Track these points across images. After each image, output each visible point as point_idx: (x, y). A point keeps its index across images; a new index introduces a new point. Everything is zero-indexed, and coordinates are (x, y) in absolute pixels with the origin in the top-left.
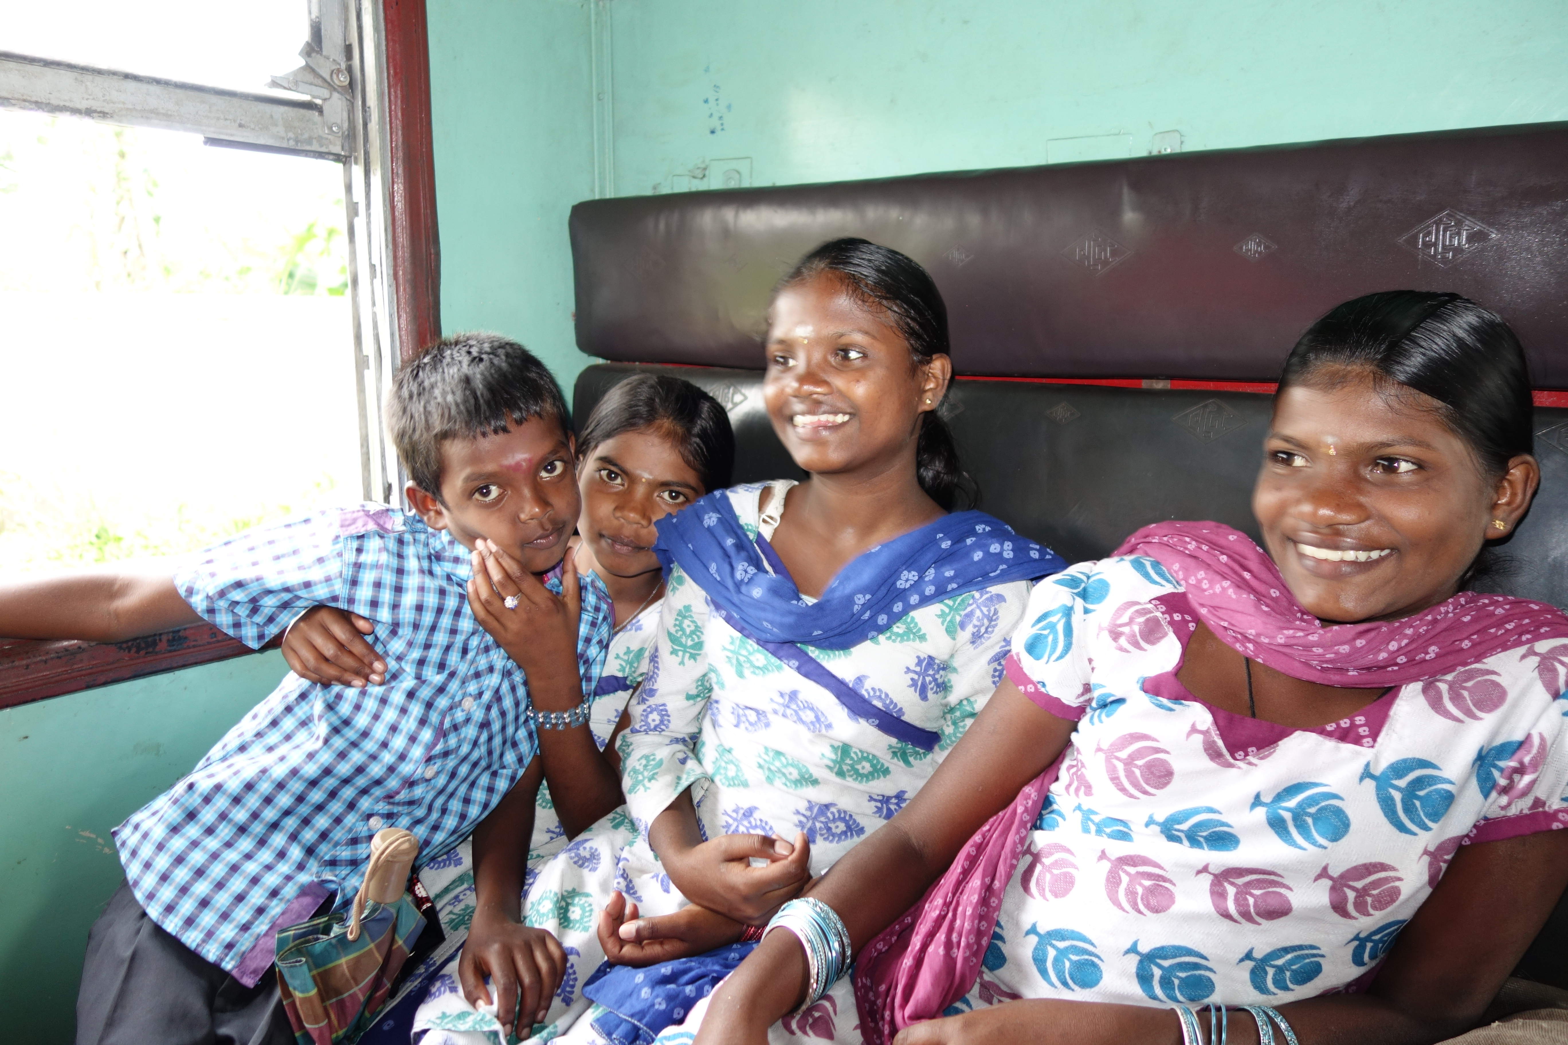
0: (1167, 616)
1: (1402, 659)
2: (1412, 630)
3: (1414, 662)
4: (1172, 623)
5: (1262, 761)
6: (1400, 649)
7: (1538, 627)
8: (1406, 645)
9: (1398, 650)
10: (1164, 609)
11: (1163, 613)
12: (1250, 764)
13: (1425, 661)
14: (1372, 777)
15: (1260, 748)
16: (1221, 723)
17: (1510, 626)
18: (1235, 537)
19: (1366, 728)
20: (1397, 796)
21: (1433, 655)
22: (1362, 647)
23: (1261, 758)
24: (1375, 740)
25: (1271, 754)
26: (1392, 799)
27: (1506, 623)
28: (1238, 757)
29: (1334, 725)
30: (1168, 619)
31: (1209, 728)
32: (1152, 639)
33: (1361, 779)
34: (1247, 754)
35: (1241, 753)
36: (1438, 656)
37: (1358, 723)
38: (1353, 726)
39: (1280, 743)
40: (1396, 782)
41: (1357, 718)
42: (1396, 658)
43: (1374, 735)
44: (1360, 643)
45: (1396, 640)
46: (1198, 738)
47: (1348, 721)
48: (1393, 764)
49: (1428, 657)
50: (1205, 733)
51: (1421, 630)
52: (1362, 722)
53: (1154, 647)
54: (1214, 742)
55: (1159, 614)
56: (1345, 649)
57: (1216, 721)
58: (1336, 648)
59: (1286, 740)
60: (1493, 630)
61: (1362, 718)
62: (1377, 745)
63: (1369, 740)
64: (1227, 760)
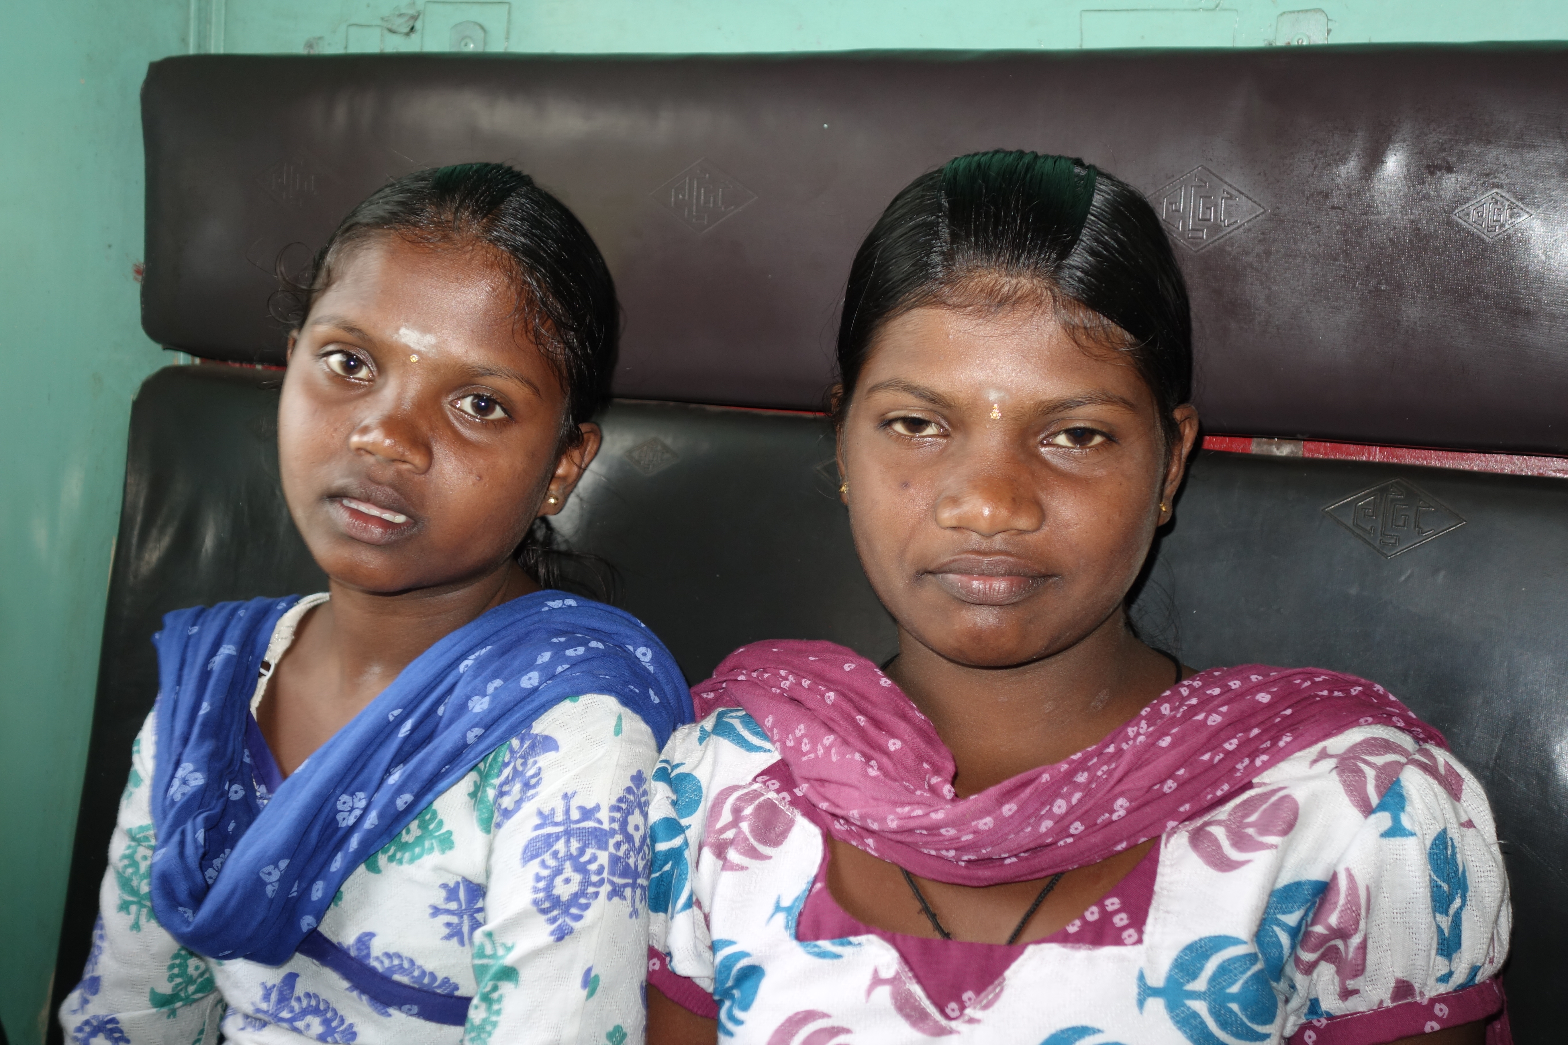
0: (785, 794)
1: (1077, 827)
2: (1086, 774)
3: (1097, 827)
4: (795, 802)
5: (989, 1012)
6: (1071, 809)
7: (1275, 740)
8: (1080, 801)
9: (1067, 813)
10: (777, 785)
11: (778, 791)
12: (971, 1021)
13: (1111, 822)
14: (1155, 992)
15: (979, 991)
16: (913, 959)
17: (1231, 745)
18: (853, 666)
19: (1124, 915)
20: (1200, 1007)
21: (1122, 813)
22: (1012, 817)
23: (986, 1007)
24: (1140, 932)
25: (997, 996)
26: (1195, 1015)
27: (1225, 741)
28: (952, 1015)
29: (1078, 923)
30: (788, 798)
31: (898, 973)
32: (773, 836)
33: (1141, 1003)
34: (962, 1008)
35: (953, 1005)
36: (1130, 812)
37: (1110, 908)
38: (1106, 916)
39: (1008, 973)
40: (1190, 987)
41: (1108, 902)
42: (1068, 827)
43: (1138, 920)
44: (1009, 809)
45: (1062, 797)
46: (884, 993)
47: (1094, 909)
48: (1176, 960)
49: (1115, 817)
50: (893, 981)
51: (1099, 773)
52: (1116, 907)
53: (781, 848)
54: (910, 993)
55: (772, 795)
56: (986, 823)
57: (905, 958)
58: (973, 824)
59: (1014, 966)
60: (1206, 757)
61: (1115, 900)
62: (1146, 937)
63: (1131, 931)
64: (936, 1022)
